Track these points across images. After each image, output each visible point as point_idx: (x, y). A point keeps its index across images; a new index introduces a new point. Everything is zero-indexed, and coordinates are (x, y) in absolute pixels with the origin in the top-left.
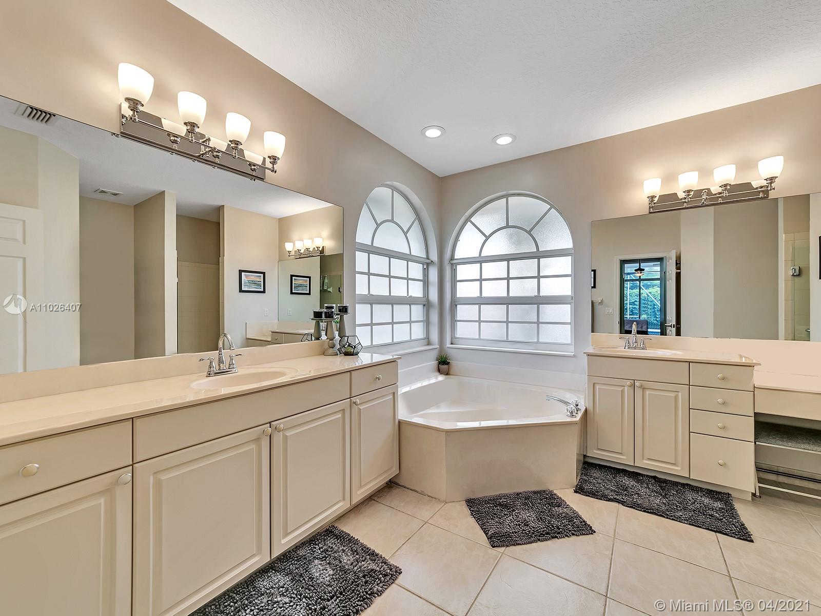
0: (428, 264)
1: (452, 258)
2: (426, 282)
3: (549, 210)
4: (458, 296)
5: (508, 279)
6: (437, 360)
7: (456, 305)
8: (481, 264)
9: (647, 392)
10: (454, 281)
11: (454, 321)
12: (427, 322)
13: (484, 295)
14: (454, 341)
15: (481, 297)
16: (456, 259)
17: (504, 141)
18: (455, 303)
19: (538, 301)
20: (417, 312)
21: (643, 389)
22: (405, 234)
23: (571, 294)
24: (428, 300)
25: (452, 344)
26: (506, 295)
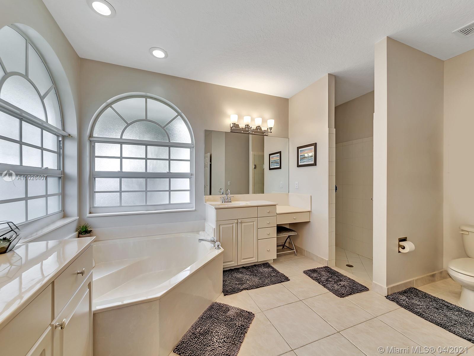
0: (64, 137)
1: (91, 136)
2: (61, 154)
3: (177, 116)
4: (96, 170)
5: (146, 159)
6: (76, 231)
7: (95, 178)
8: (121, 145)
9: (243, 224)
10: (93, 157)
11: (93, 192)
12: (63, 195)
13: (124, 170)
14: (93, 210)
15: (121, 171)
16: (95, 137)
17: (159, 54)
18: (94, 175)
19: (170, 176)
20: (53, 185)
21: (241, 223)
22: (42, 98)
23: (190, 172)
24: (63, 172)
25: (90, 213)
26: (144, 171)
